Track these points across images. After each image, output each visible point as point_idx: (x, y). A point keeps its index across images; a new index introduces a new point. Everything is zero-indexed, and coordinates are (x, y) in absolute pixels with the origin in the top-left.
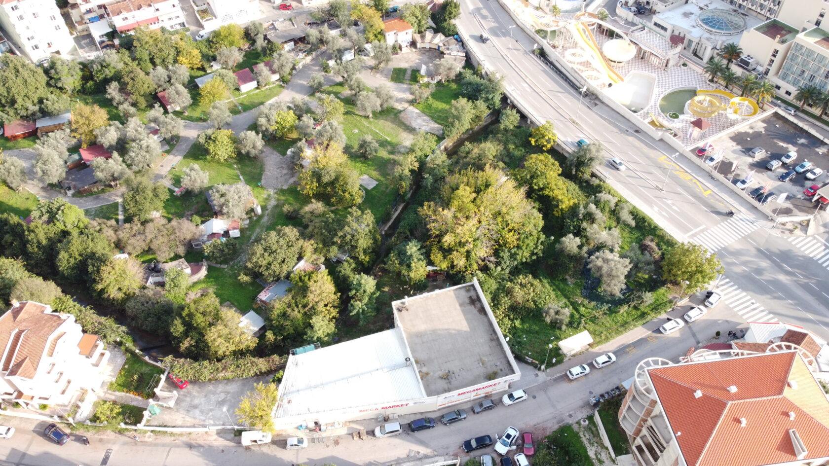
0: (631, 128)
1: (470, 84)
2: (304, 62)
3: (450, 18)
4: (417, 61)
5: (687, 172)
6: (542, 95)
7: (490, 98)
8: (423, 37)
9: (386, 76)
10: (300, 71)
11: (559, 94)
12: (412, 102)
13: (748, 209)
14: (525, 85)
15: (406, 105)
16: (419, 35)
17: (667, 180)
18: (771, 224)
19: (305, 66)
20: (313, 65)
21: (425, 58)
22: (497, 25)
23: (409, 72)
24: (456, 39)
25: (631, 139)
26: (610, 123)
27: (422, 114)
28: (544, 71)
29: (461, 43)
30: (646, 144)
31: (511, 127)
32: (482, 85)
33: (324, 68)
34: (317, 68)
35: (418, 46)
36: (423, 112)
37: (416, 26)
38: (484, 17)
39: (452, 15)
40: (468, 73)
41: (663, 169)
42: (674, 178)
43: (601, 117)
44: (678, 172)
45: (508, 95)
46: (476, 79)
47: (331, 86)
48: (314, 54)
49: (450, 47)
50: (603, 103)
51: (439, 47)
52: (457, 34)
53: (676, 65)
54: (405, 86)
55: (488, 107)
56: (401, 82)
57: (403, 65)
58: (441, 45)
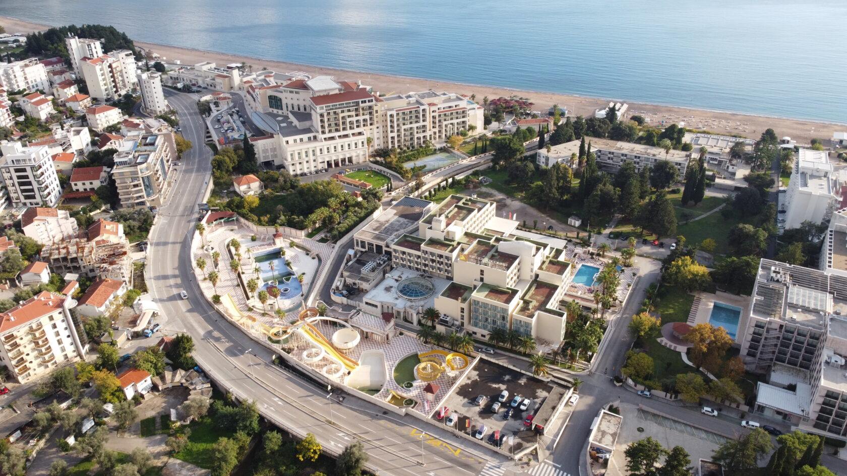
0: (379, 411)
1: (225, 416)
2: (37, 448)
3: (185, 353)
4: (164, 405)
5: (436, 438)
6: (294, 404)
7: (248, 424)
8: (163, 378)
9: (135, 433)
10: (35, 459)
11: (309, 398)
12: (170, 454)
13: (492, 456)
14: (276, 399)
15: (165, 459)
16: (158, 377)
17: (423, 452)
18: (512, 463)
19: (38, 453)
20: (49, 448)
21: (172, 400)
22: (232, 344)
23: (158, 420)
24: (197, 371)
25: (382, 422)
26: (361, 412)
27: (185, 463)
28: (289, 379)
29: (203, 374)
30: (397, 423)
31: (276, 448)
32: (236, 414)
33: (63, 448)
34: (54, 450)
35: (160, 388)
36: (185, 460)
37: (153, 370)
38: (217, 340)
39: (187, 350)
40: (219, 404)
41: (417, 443)
42: (429, 448)
43: (351, 409)
44: (429, 441)
45: (264, 416)
46: (229, 409)
47: (75, 466)
48: (47, 435)
49: (194, 382)
50: (349, 394)
51: (182, 384)
52: (196, 365)
53: (395, 335)
54: (158, 437)
55: (249, 434)
56: (154, 434)
57: (151, 414)
58: (184, 381)
